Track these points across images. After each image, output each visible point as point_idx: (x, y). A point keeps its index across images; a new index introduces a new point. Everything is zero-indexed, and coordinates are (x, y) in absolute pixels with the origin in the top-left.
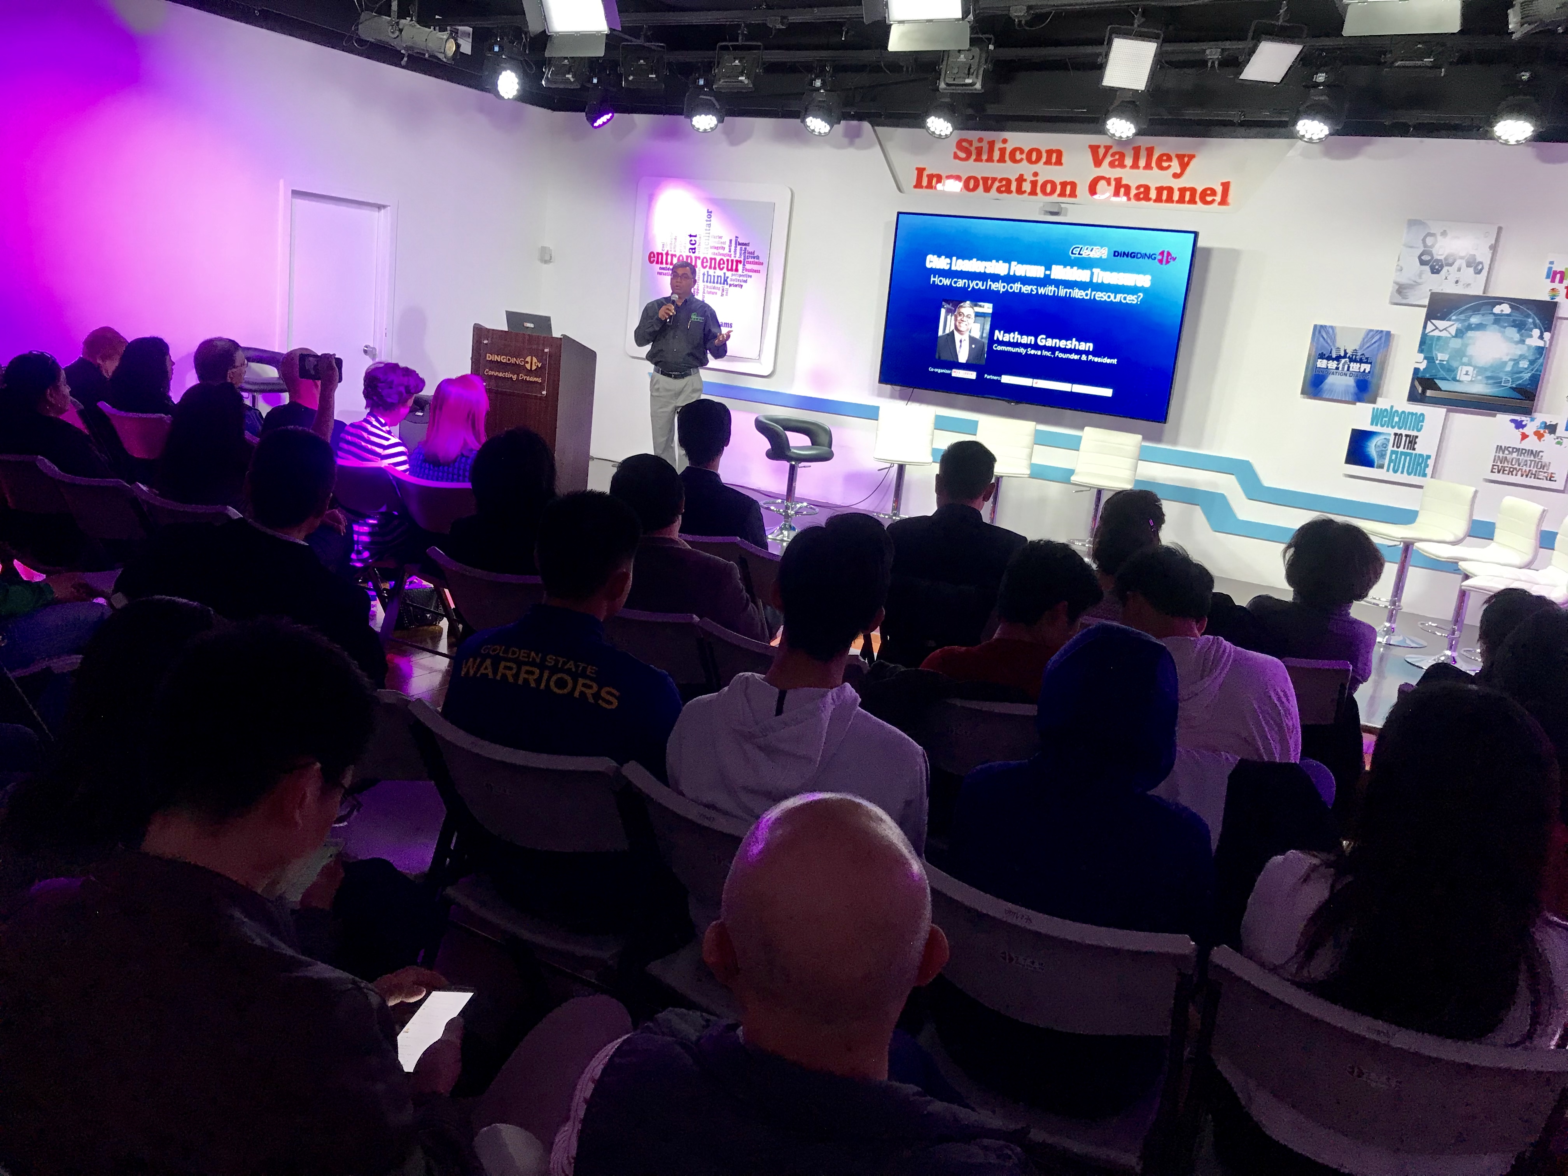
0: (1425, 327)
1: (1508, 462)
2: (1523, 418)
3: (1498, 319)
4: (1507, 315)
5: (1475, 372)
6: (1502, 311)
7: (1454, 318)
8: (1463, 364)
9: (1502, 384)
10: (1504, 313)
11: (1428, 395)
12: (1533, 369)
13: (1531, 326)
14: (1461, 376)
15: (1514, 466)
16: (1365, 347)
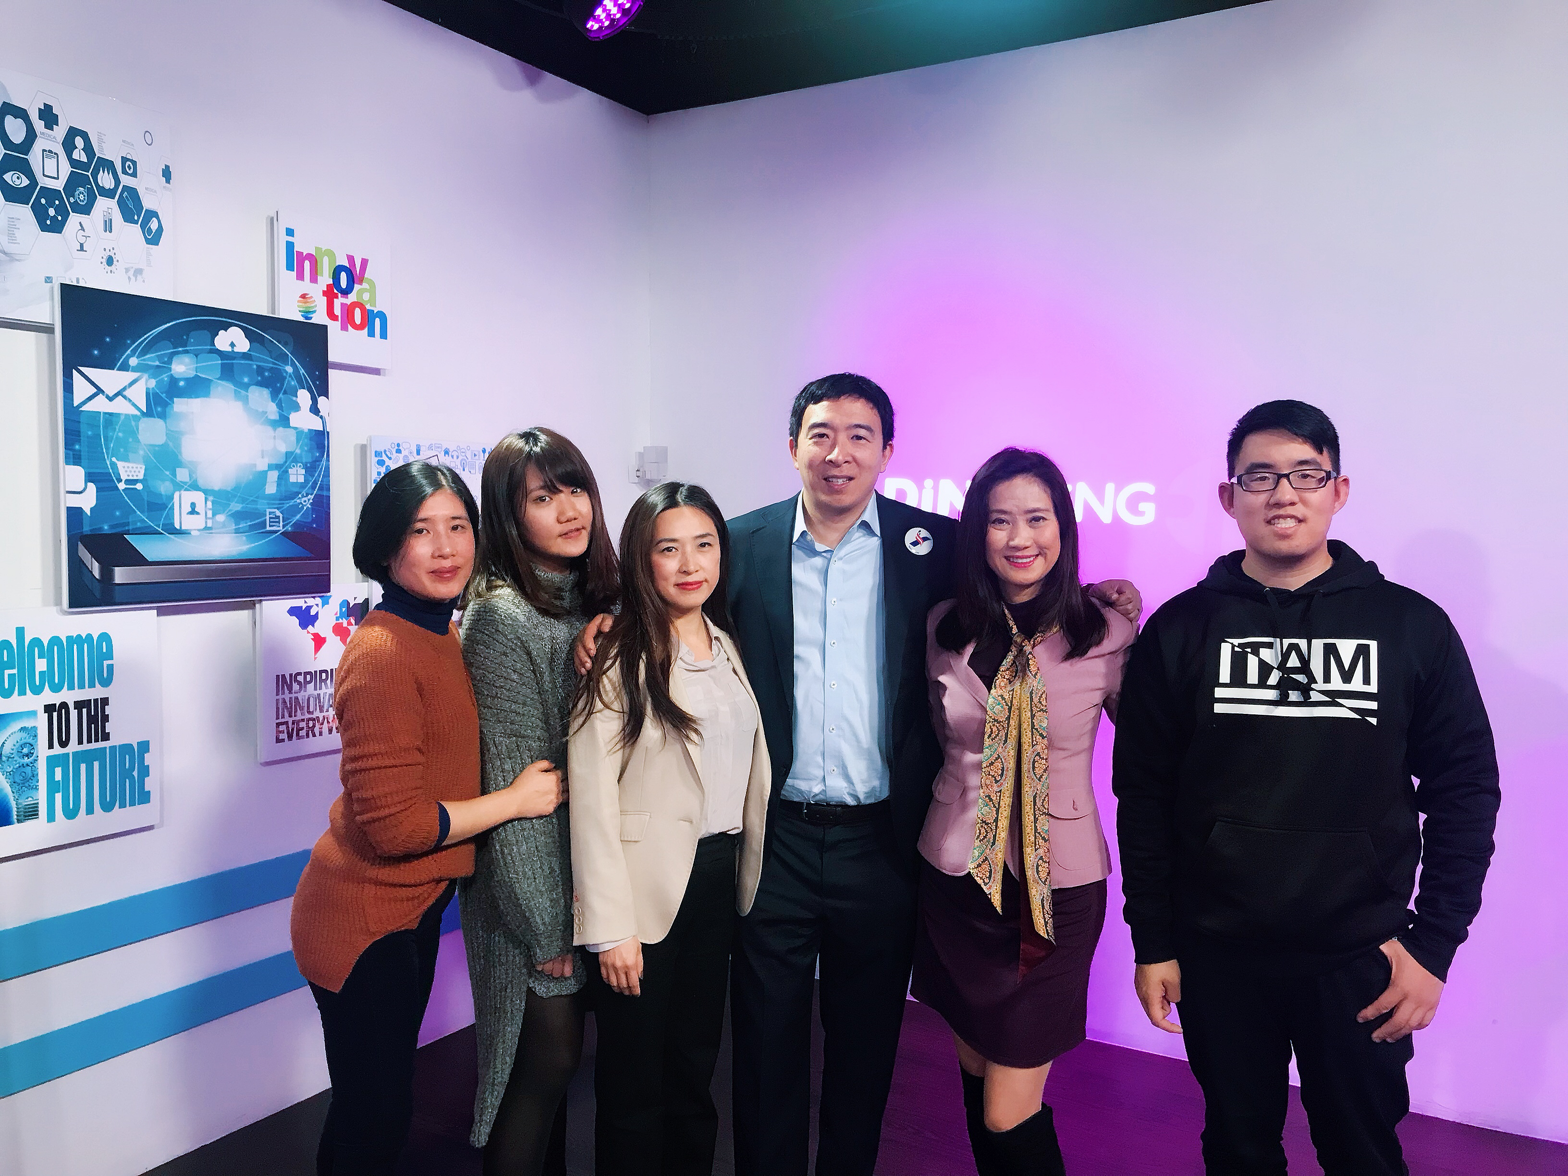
0: (68, 388)
1: (302, 709)
2: (311, 601)
3: (231, 367)
4: (245, 356)
5: (209, 504)
6: (232, 345)
7: (133, 361)
8: (179, 486)
9: (268, 528)
10: (236, 350)
11: (117, 580)
12: (315, 483)
13: (294, 383)
14: (183, 520)
15: (314, 716)
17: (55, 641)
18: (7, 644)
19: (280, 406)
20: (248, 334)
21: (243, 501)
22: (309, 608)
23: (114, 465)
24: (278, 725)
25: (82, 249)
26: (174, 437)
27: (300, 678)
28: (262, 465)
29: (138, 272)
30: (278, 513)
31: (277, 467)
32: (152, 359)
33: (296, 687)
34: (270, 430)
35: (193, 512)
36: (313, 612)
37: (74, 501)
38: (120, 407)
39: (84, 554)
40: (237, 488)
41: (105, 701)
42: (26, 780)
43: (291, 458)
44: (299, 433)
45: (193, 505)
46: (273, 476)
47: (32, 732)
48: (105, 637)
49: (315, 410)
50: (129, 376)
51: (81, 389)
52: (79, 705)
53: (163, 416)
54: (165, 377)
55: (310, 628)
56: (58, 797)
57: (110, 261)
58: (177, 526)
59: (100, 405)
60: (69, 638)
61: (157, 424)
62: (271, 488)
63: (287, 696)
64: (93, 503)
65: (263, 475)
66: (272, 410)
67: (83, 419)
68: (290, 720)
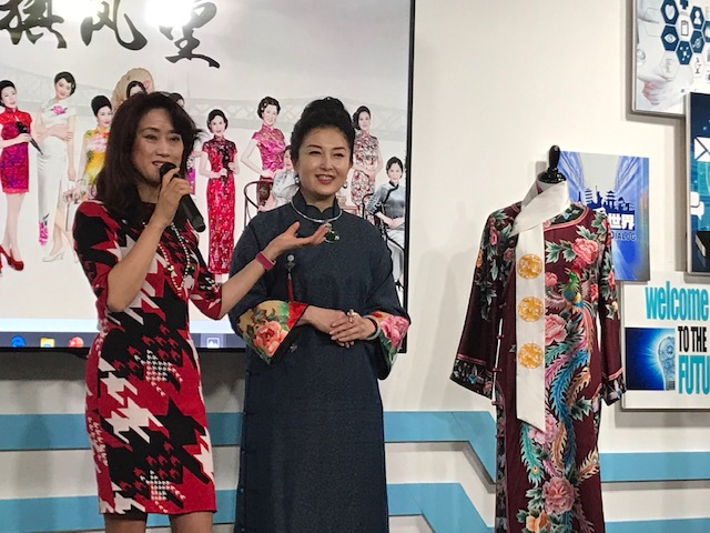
0: (693, 149)
16: (621, 188)
17: (683, 291)
18: (662, 290)
37: (694, 212)
39: (698, 242)
41: (705, 329)
42: (670, 368)
47: (672, 340)
51: (698, 149)
59: (706, 158)
60: (688, 292)
64: (703, 213)
67: (698, 166)
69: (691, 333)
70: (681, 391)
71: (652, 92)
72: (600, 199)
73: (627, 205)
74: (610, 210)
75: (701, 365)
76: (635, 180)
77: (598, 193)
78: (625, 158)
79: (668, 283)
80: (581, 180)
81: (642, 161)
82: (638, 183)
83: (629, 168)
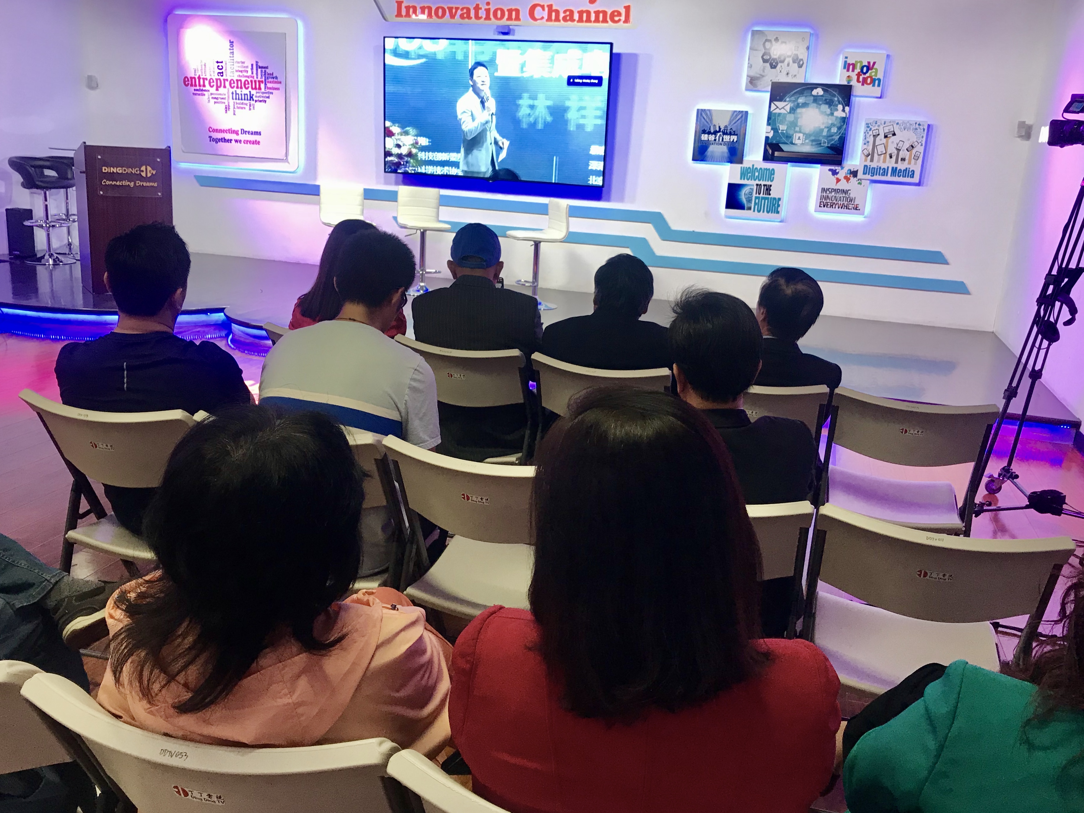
0: (770, 107)
1: (829, 199)
2: (837, 168)
3: (816, 99)
4: (821, 96)
5: (804, 137)
6: (818, 93)
7: (788, 99)
8: (796, 132)
9: (822, 145)
10: (819, 94)
11: (775, 155)
12: (840, 133)
13: (837, 103)
14: (796, 141)
15: (834, 202)
16: (732, 123)
17: (761, 169)
18: (749, 168)
19: (831, 110)
20: (823, 89)
21: (815, 136)
22: (836, 170)
23: (779, 126)
24: (820, 202)
25: (781, 72)
26: (796, 119)
27: (830, 190)
28: (822, 127)
29: (795, 76)
30: (826, 141)
31: (828, 127)
32: (793, 98)
33: (828, 192)
34: (827, 117)
35: (799, 139)
36: (837, 171)
37: (768, 135)
38: (783, 111)
39: (768, 148)
40: (813, 133)
41: (771, 186)
42: (749, 201)
43: (833, 125)
44: (837, 117)
45: (799, 137)
46: (826, 130)
47: (752, 189)
48: (773, 170)
49: (844, 110)
50: (786, 103)
51: (773, 107)
52: (764, 185)
53: (794, 113)
54: (796, 103)
55: (835, 176)
56: (756, 207)
57: (788, 74)
58: (794, 142)
59: (777, 111)
60: (764, 169)
61: (792, 115)
62: (825, 133)
63: (825, 194)
64: (772, 135)
65: (822, 130)
66: (828, 111)
67: (772, 115)
68: (825, 202)
69: (763, 187)
70: (754, 211)
71: (754, 82)
72: (720, 129)
73: (734, 132)
74: (725, 133)
75: (766, 201)
76: (740, 121)
77: (719, 127)
78: (735, 111)
79: (753, 166)
80: (711, 121)
81: (744, 113)
82: (741, 122)
83: (737, 116)
